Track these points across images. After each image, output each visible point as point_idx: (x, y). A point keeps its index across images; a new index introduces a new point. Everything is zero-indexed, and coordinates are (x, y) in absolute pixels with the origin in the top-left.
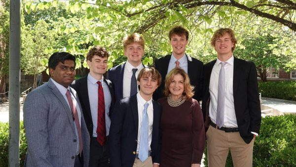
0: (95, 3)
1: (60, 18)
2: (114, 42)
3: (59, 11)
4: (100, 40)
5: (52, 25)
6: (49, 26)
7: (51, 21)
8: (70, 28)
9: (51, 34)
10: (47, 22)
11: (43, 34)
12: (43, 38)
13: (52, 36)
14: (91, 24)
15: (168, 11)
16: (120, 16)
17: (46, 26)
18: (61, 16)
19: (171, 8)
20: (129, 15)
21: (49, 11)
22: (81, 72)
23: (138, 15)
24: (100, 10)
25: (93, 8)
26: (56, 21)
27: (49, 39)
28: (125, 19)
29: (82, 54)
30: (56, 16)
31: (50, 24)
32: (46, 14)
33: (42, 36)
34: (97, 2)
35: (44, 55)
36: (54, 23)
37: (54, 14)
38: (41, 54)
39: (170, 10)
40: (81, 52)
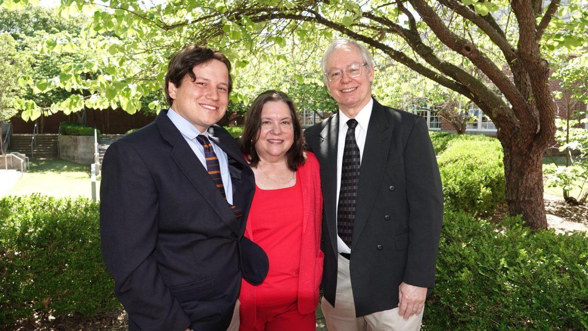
0: (108, 5)
1: (38, 32)
2: (140, 70)
3: (35, 20)
4: (118, 66)
5: (24, 42)
6: (18, 45)
7: (23, 35)
8: (64, 45)
9: (24, 57)
10: (16, 37)
11: (9, 57)
12: (8, 63)
13: (25, 60)
14: (101, 41)
15: (228, 24)
16: (149, 30)
17: (14, 44)
18: (39, 29)
19: (232, 20)
20: (167, 27)
21: (17, 20)
22: (79, 117)
23: (179, 28)
24: (116, 17)
25: (104, 13)
26: (31, 36)
27: (21, 65)
28: (157, 35)
29: (86, 88)
30: (30, 29)
31: (20, 40)
32: (11, 25)
33: (6, 59)
34: (111, 3)
35: (13, 91)
36: (28, 39)
37: (26, 25)
38: (7, 89)
39: (229, 23)
40: (84, 85)
